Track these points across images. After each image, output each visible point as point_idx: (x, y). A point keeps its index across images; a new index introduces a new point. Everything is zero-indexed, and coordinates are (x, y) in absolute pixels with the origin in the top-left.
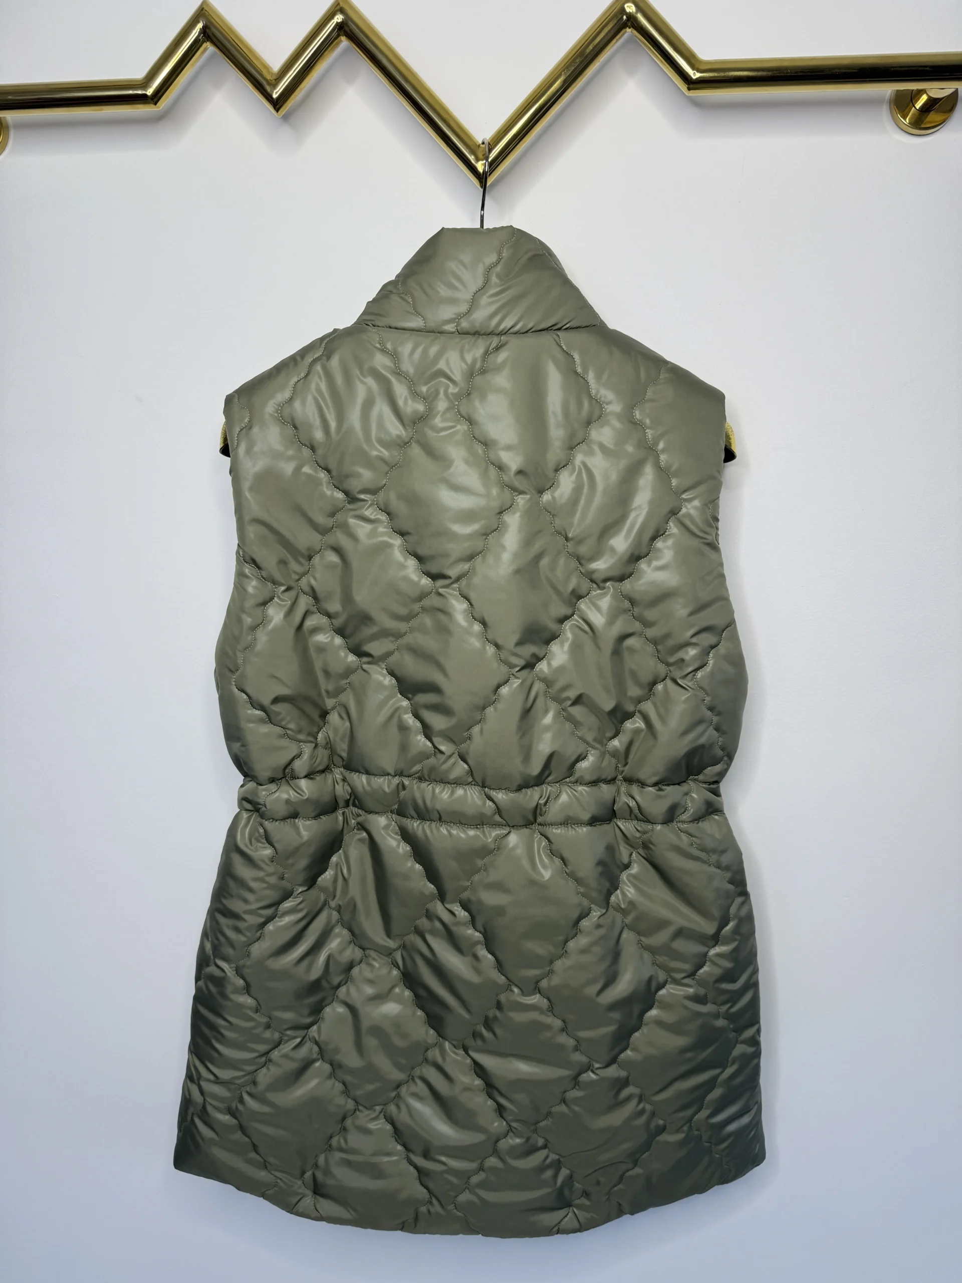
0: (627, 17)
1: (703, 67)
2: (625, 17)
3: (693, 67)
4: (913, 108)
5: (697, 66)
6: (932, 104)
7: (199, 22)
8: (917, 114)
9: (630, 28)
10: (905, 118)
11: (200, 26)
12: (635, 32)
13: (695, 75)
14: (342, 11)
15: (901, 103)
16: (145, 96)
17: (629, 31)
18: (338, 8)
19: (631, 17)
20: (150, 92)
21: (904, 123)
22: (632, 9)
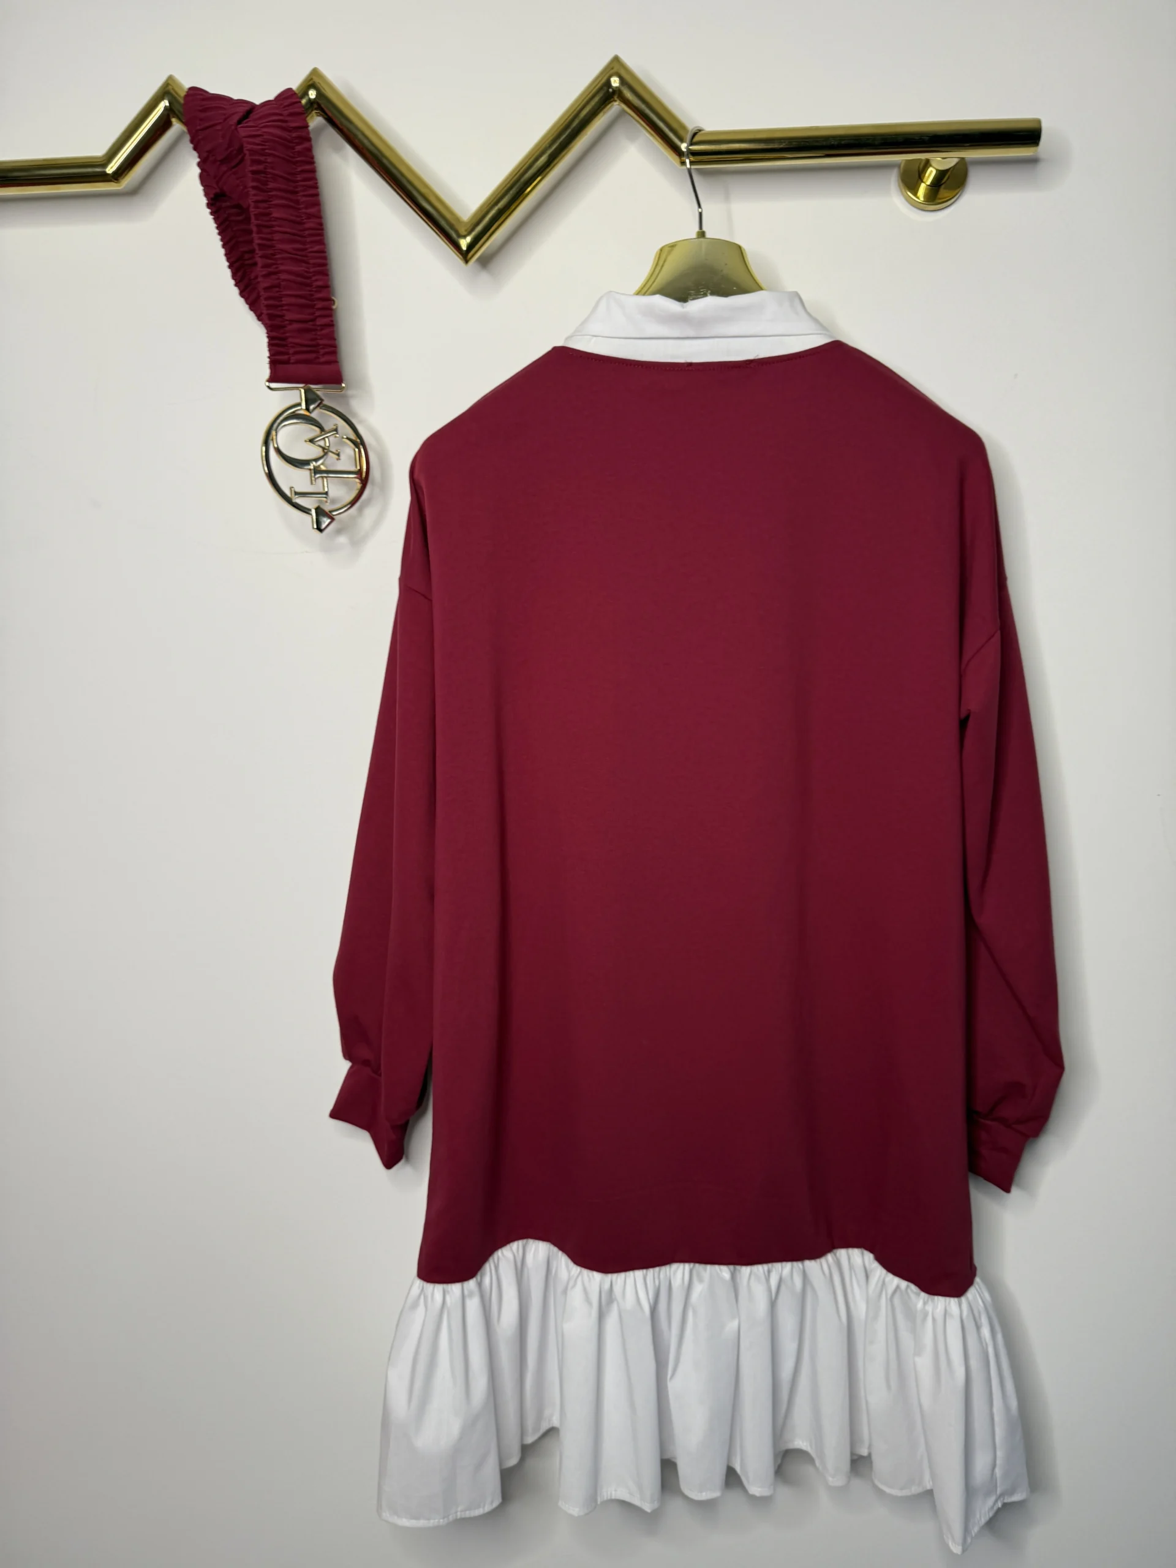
0: (613, 89)
2: (610, 91)
3: (682, 140)
4: (923, 184)
5: (687, 138)
6: (942, 176)
7: (162, 99)
8: (930, 190)
9: (616, 101)
11: (165, 103)
12: (622, 106)
13: (684, 147)
14: (313, 86)
15: (910, 180)
16: (105, 172)
17: (616, 106)
18: (311, 82)
19: (617, 91)
20: (110, 169)
21: (917, 200)
22: (615, 82)
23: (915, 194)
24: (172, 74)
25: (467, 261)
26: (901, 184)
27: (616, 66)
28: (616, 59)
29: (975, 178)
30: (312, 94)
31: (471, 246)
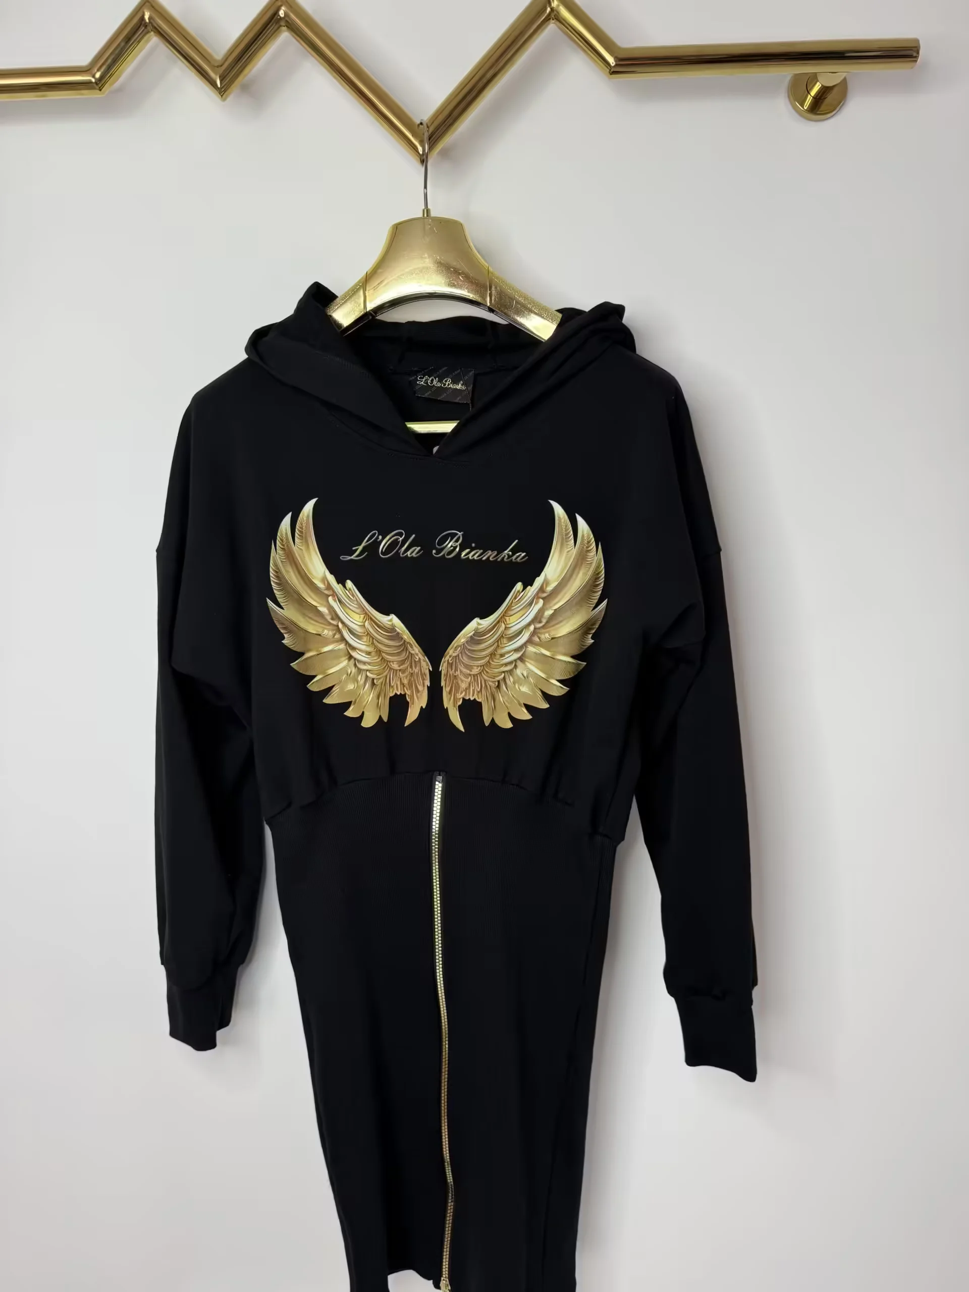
1: (621, 54)
2: (549, 10)
3: (610, 54)
4: (809, 96)
5: (615, 53)
6: (825, 91)
8: (814, 101)
9: (553, 20)
12: (558, 23)
13: (614, 61)
15: (799, 89)
16: (90, 82)
17: (553, 24)
19: (554, 10)
20: (94, 78)
21: (802, 109)
22: (554, 2)
23: (802, 105)
25: (423, 166)
26: (790, 97)
30: (282, 11)
31: (427, 150)
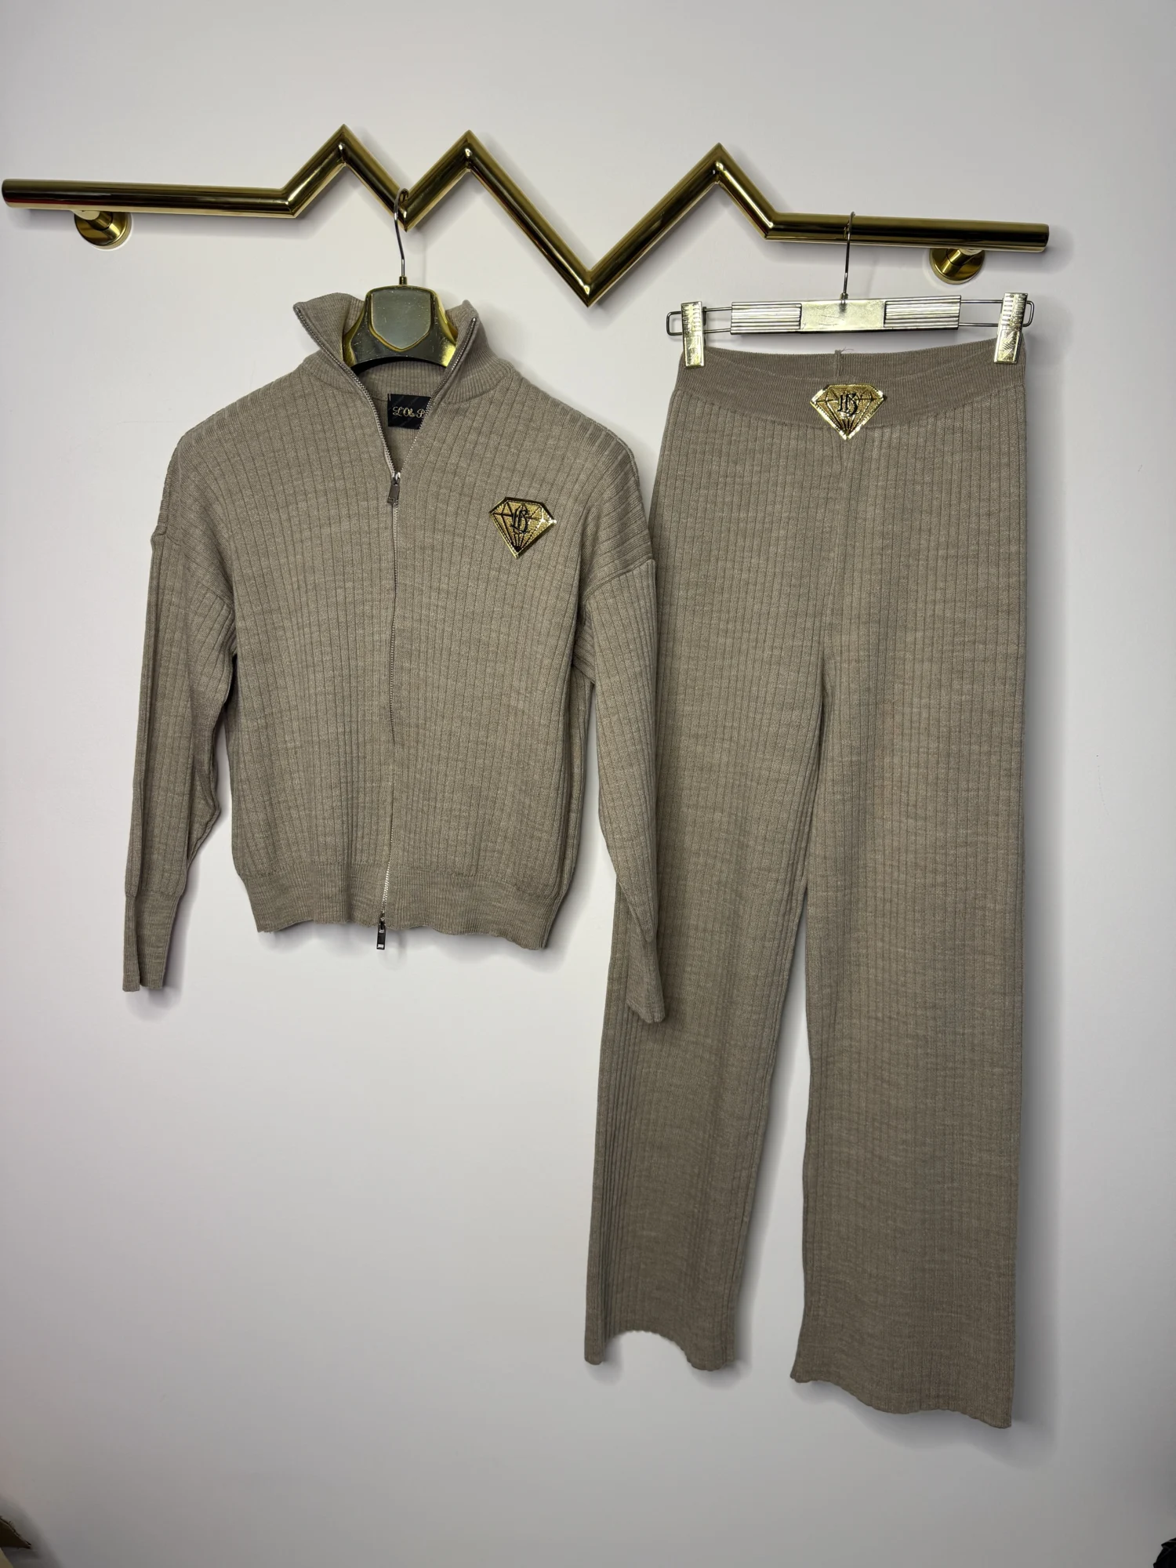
0: (716, 171)
1: (779, 219)
2: (714, 172)
3: (770, 219)
4: (949, 262)
5: (773, 218)
6: (963, 260)
7: (338, 145)
8: (952, 267)
9: (717, 180)
10: (941, 268)
12: (721, 183)
13: (771, 225)
14: (469, 147)
15: (938, 258)
17: (715, 183)
18: (466, 143)
19: (718, 172)
20: (287, 203)
21: (942, 273)
22: (721, 166)
23: (942, 270)
24: (346, 124)
25: (587, 306)
26: (932, 260)
27: (719, 153)
28: (719, 147)
29: (988, 262)
30: (468, 152)
31: (594, 293)
